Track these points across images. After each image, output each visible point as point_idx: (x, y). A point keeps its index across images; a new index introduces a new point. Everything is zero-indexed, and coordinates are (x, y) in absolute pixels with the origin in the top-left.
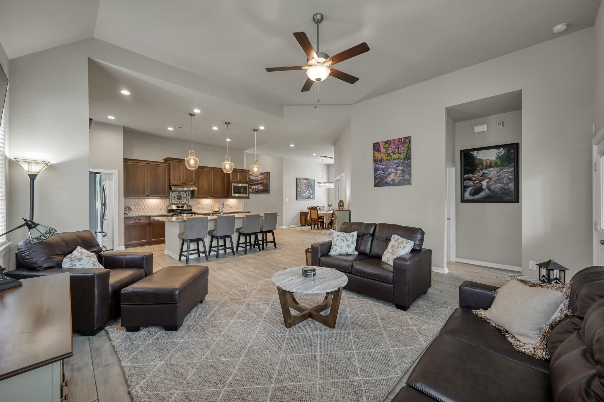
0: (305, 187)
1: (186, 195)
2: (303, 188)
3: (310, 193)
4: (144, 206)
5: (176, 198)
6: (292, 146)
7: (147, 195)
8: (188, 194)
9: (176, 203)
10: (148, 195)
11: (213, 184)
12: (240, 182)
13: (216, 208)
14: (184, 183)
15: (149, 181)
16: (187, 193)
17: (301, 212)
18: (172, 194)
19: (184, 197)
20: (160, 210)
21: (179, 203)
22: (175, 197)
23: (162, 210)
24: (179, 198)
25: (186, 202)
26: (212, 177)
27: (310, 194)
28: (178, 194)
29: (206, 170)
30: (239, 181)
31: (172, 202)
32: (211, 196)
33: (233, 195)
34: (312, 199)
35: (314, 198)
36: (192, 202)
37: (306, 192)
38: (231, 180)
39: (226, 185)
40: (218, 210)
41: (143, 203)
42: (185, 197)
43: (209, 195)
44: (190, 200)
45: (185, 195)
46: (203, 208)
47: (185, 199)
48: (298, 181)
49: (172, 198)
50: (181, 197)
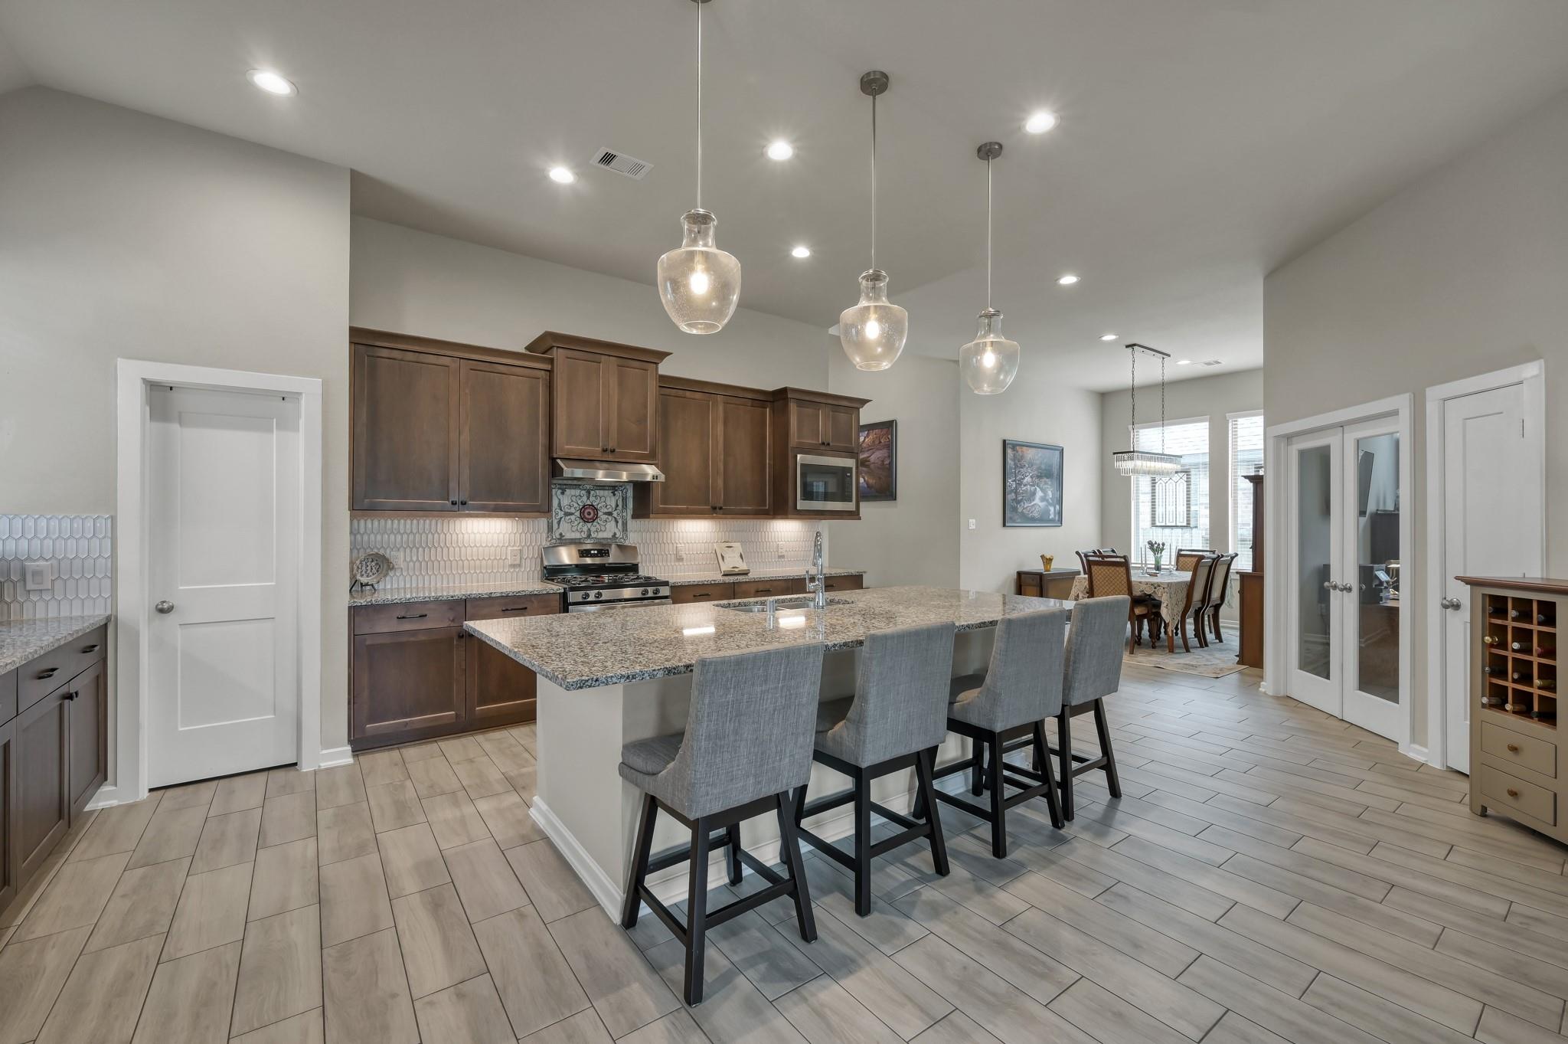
0: (1031, 477)
1: (614, 506)
2: (1025, 481)
3: (1047, 501)
4: (445, 550)
5: (578, 514)
6: (1068, 280)
7: (456, 499)
8: (624, 499)
9: (577, 535)
10: (464, 503)
11: (722, 457)
12: (824, 448)
13: (733, 561)
14: (613, 451)
15: (466, 436)
16: (619, 494)
17: (1019, 574)
18: (561, 497)
19: (606, 510)
20: (513, 566)
21: (589, 536)
22: (572, 510)
23: (520, 565)
24: (588, 514)
25: (615, 534)
26: (720, 428)
27: (1045, 503)
28: (585, 498)
29: (698, 396)
30: (823, 444)
31: (561, 534)
32: (714, 510)
33: (801, 505)
34: (1052, 521)
35: (1057, 518)
36: (638, 533)
37: (1034, 493)
38: (794, 439)
39: (772, 462)
40: (743, 566)
41: (442, 536)
42: (610, 514)
43: (707, 502)
44: (632, 524)
45: (611, 501)
46: (680, 559)
47: (613, 523)
48: (1009, 451)
49: (561, 514)
50: (596, 509)
